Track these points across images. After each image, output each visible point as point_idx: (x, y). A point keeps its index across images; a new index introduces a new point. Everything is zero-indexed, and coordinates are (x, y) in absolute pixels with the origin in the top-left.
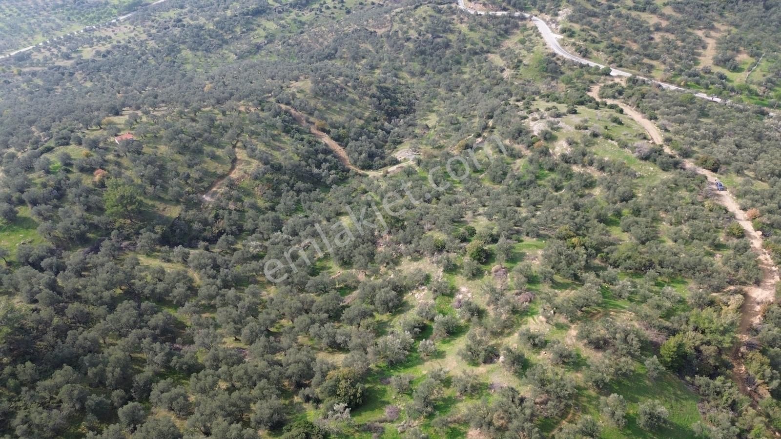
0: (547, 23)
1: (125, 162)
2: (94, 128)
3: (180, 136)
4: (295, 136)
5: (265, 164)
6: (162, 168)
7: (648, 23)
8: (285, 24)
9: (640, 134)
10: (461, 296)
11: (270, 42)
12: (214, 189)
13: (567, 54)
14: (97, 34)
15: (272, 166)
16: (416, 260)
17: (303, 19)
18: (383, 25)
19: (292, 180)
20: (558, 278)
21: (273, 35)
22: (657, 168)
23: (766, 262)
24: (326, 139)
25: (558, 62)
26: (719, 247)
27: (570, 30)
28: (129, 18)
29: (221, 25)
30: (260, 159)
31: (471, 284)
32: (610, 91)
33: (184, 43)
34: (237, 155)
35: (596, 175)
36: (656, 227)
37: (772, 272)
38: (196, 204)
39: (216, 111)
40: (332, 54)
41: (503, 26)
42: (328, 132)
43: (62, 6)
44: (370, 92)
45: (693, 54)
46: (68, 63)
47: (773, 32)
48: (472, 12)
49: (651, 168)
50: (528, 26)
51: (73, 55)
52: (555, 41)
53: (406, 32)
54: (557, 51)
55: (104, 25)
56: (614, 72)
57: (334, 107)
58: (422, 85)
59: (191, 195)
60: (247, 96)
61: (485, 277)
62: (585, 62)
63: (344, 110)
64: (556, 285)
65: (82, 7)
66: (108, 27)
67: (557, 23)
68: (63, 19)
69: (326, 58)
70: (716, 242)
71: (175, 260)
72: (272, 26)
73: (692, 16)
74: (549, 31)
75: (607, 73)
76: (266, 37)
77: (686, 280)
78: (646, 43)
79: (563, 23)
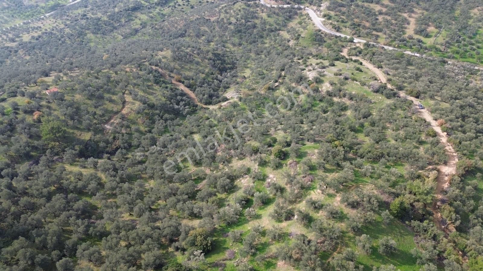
0: (315, 11)
1: (53, 106)
2: (32, 85)
3: (89, 88)
4: (162, 86)
5: (144, 104)
6: (78, 109)
7: (374, 10)
8: (153, 16)
9: (373, 77)
10: (269, 180)
11: (144, 27)
12: (112, 121)
13: (327, 30)
14: (32, 25)
15: (148, 105)
16: (241, 159)
17: (164, 12)
18: (214, 15)
19: (162, 113)
20: (328, 166)
21: (145, 23)
22: (383, 97)
23: (450, 151)
24: (182, 87)
25: (322, 35)
27: (328, 15)
28: (52, 15)
29: (111, 17)
30: (141, 101)
31: (275, 172)
32: (354, 52)
33: (88, 29)
34: (126, 98)
35: (348, 102)
36: (384, 133)
37: (453, 156)
38: (100, 130)
39: (111, 72)
40: (183, 34)
41: (288, 14)
42: (183, 83)
43: (8, 8)
44: (208, 57)
45: (402, 28)
46: (14, 45)
47: (448, 13)
48: (269, 6)
49: (380, 97)
50: (303, 13)
51: (17, 39)
52: (320, 22)
53: (229, 19)
54: (321, 28)
55: (36, 19)
56: (356, 40)
57: (186, 67)
58: (240, 51)
59: (97, 125)
60: (131, 62)
61: (284, 168)
62: (338, 34)
63: (192, 69)
64: (326, 170)
65: (21, 8)
66: (39, 21)
67: (321, 11)
68: (9, 17)
69: (180, 36)
70: (420, 140)
71: (89, 167)
72: (144, 17)
73: (401, 5)
74: (316, 16)
75: (351, 41)
76: (141, 24)
77: (403, 164)
78: (374, 22)
79: (324, 11)
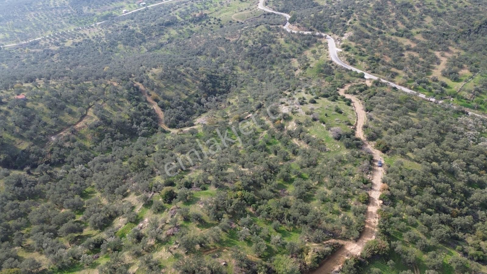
0: (335, 41)
2: (10, 89)
4: (133, 103)
5: (101, 119)
6: (33, 117)
7: (403, 44)
8: (182, 32)
9: (348, 121)
10: (141, 225)
11: (170, 42)
12: (61, 133)
13: (338, 62)
14: (80, 32)
15: (106, 121)
16: (138, 194)
17: (193, 30)
18: (235, 36)
19: (116, 131)
21: (173, 38)
22: (343, 146)
23: (374, 224)
25: (333, 67)
26: (346, 208)
27: (347, 46)
28: (102, 24)
29: (145, 30)
30: (100, 116)
31: (153, 216)
32: (355, 89)
34: (88, 112)
37: (373, 232)
38: (43, 142)
40: (201, 52)
41: (306, 41)
42: (158, 102)
43: (69, 15)
44: (201, 78)
45: (428, 67)
48: (289, 31)
50: (322, 42)
52: (336, 52)
53: (247, 41)
54: (334, 59)
55: (86, 27)
56: (367, 76)
57: (171, 86)
61: (164, 213)
62: (350, 67)
63: (177, 89)
64: (201, 224)
65: (80, 16)
66: (89, 28)
67: (341, 41)
68: (67, 22)
70: (344, 205)
72: (174, 33)
74: (335, 45)
75: (362, 76)
76: (168, 39)
77: (303, 231)
78: (396, 58)
79: (345, 41)
